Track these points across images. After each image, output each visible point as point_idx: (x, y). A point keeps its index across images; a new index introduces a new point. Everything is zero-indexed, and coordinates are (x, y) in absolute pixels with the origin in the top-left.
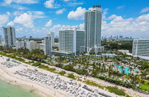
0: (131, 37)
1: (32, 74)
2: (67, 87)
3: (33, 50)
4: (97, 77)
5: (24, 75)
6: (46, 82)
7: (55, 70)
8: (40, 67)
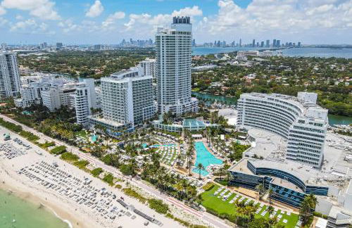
0: (299, 43)
1: (47, 174)
2: (94, 200)
3: (56, 109)
4: (148, 180)
5: (34, 177)
6: (67, 192)
7: (87, 163)
8: (63, 158)
